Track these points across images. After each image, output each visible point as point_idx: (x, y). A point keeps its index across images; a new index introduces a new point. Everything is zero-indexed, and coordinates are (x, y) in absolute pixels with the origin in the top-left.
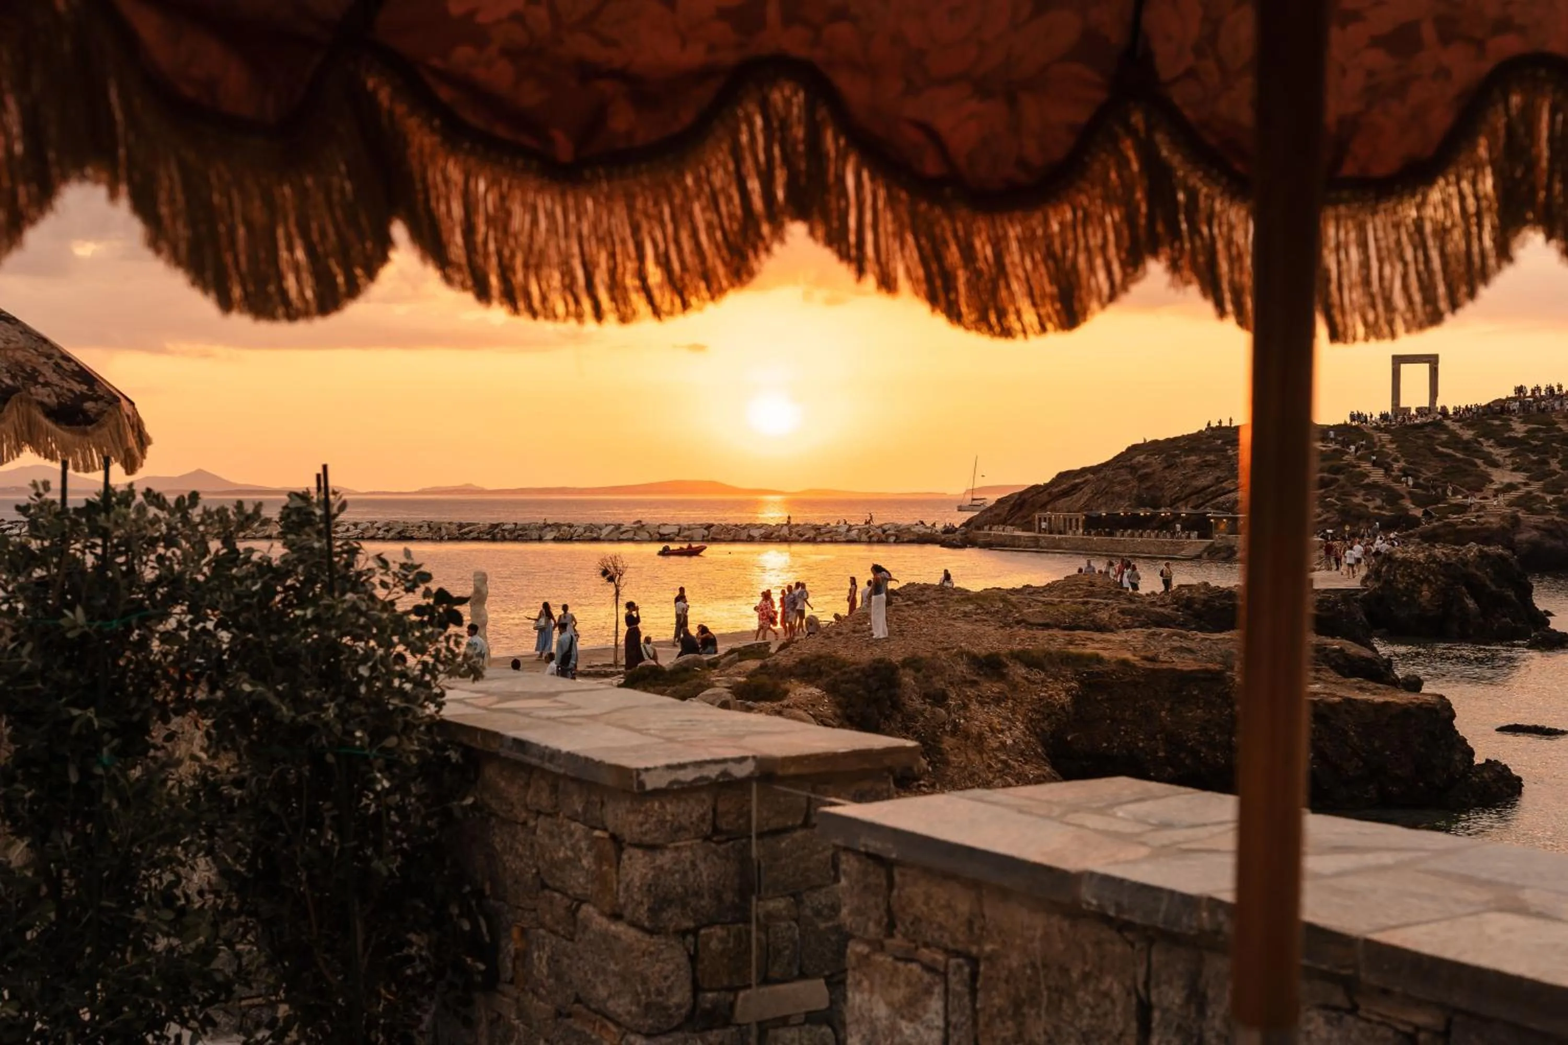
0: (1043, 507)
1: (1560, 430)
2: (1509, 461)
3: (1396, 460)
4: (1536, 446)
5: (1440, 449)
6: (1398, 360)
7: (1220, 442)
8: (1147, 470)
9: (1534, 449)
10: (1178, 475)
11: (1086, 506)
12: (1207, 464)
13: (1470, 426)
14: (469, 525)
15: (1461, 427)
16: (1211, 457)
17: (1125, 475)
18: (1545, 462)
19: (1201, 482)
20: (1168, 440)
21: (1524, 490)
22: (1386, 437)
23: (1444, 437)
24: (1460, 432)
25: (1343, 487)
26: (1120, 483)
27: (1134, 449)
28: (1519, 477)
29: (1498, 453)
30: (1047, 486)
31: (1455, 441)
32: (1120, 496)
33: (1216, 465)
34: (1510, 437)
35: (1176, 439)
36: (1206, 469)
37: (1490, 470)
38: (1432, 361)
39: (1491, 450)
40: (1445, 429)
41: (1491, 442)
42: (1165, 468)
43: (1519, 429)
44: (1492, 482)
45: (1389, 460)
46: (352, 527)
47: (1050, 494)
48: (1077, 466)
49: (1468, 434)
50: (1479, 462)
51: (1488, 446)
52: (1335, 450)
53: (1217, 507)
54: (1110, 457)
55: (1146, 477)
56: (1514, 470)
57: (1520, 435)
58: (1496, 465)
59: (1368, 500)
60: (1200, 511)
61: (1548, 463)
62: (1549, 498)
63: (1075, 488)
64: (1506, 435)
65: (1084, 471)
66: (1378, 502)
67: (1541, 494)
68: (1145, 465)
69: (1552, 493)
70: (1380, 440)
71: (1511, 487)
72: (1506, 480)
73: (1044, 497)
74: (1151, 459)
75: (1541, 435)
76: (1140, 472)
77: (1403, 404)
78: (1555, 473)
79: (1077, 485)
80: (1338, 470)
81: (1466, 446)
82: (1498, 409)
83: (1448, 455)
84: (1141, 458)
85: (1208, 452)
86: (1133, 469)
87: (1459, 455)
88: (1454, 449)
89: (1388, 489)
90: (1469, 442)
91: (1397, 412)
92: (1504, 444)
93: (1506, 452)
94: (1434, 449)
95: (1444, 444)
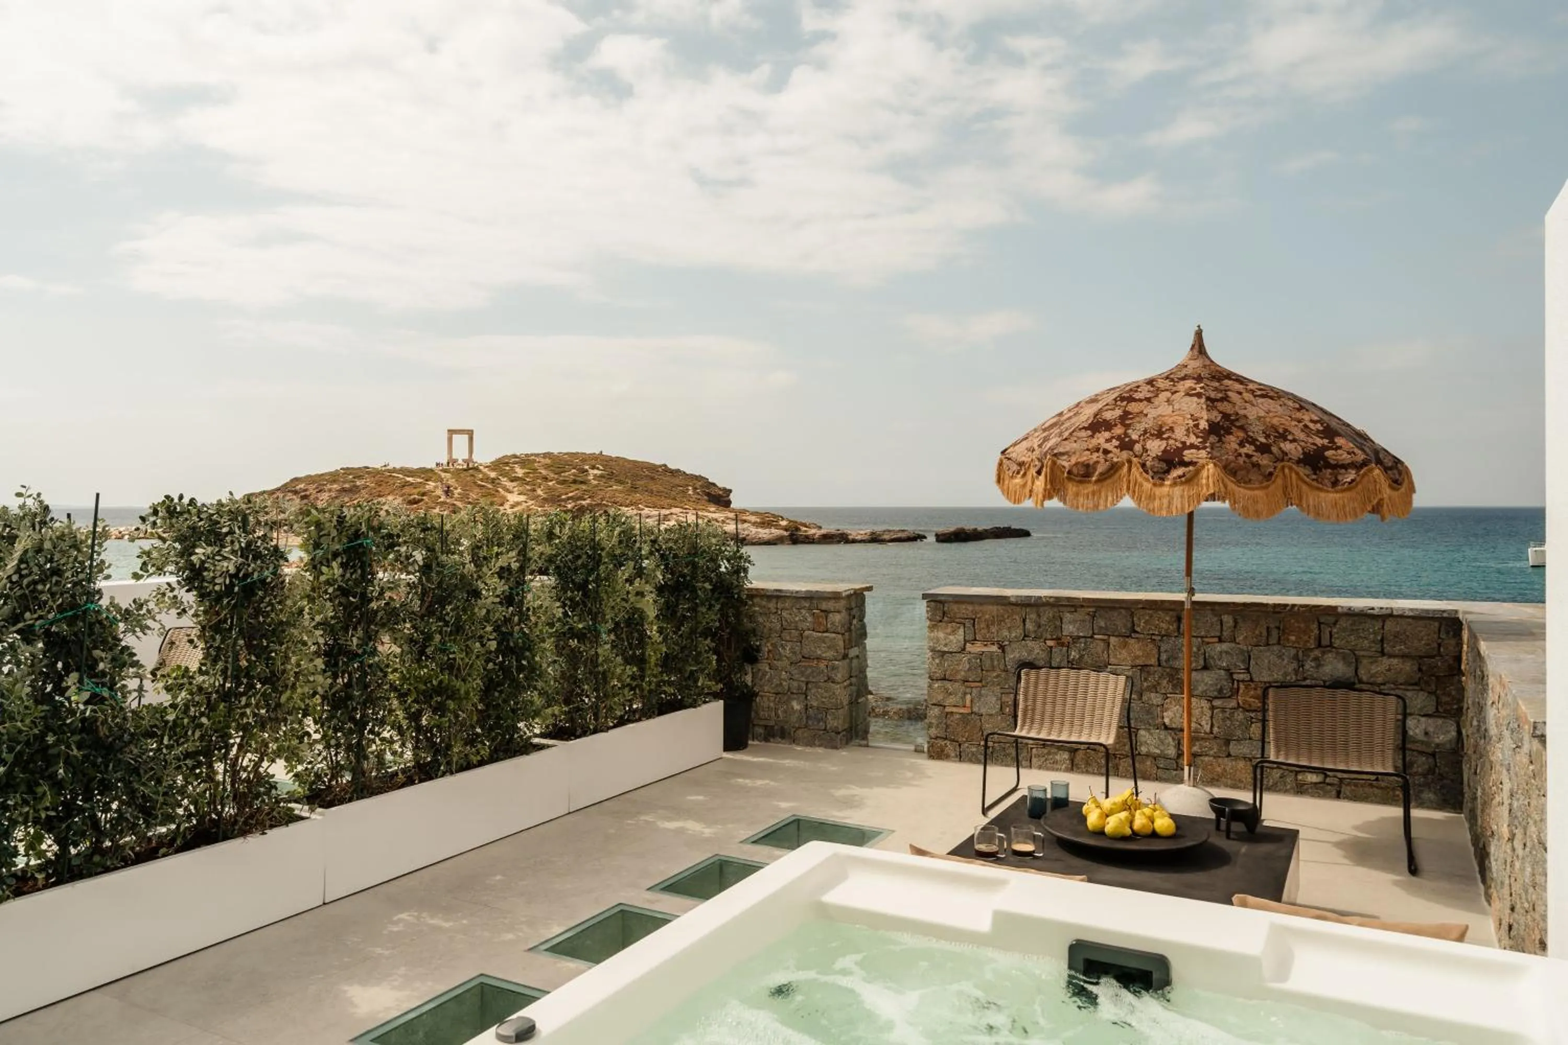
1: (540, 473)
2: (516, 489)
3: (456, 488)
5: (480, 482)
6: (451, 432)
9: (528, 483)
13: (493, 470)
15: (489, 471)
16: (347, 486)
17: (291, 495)
18: (534, 490)
20: (318, 475)
21: (525, 505)
22: (448, 475)
23: (481, 476)
24: (489, 473)
27: (296, 480)
28: (522, 498)
29: (509, 485)
30: (241, 501)
31: (486, 479)
34: (515, 477)
35: (322, 475)
37: (506, 494)
38: (470, 433)
39: (506, 483)
40: (481, 471)
41: (506, 479)
42: (318, 491)
43: (520, 472)
44: (508, 500)
49: (493, 475)
50: (500, 490)
51: (504, 481)
52: (421, 482)
54: (278, 485)
56: (519, 494)
57: (521, 475)
58: (509, 491)
64: (513, 475)
68: (306, 490)
71: (518, 503)
72: (516, 500)
74: (308, 486)
75: (531, 475)
76: (300, 494)
77: (454, 457)
78: (540, 496)
81: (493, 481)
82: (508, 461)
83: (483, 486)
84: (302, 486)
85: (344, 482)
86: (296, 492)
87: (490, 486)
88: (487, 483)
90: (493, 479)
91: (452, 461)
92: (512, 480)
93: (514, 484)
94: (475, 483)
95: (482, 480)
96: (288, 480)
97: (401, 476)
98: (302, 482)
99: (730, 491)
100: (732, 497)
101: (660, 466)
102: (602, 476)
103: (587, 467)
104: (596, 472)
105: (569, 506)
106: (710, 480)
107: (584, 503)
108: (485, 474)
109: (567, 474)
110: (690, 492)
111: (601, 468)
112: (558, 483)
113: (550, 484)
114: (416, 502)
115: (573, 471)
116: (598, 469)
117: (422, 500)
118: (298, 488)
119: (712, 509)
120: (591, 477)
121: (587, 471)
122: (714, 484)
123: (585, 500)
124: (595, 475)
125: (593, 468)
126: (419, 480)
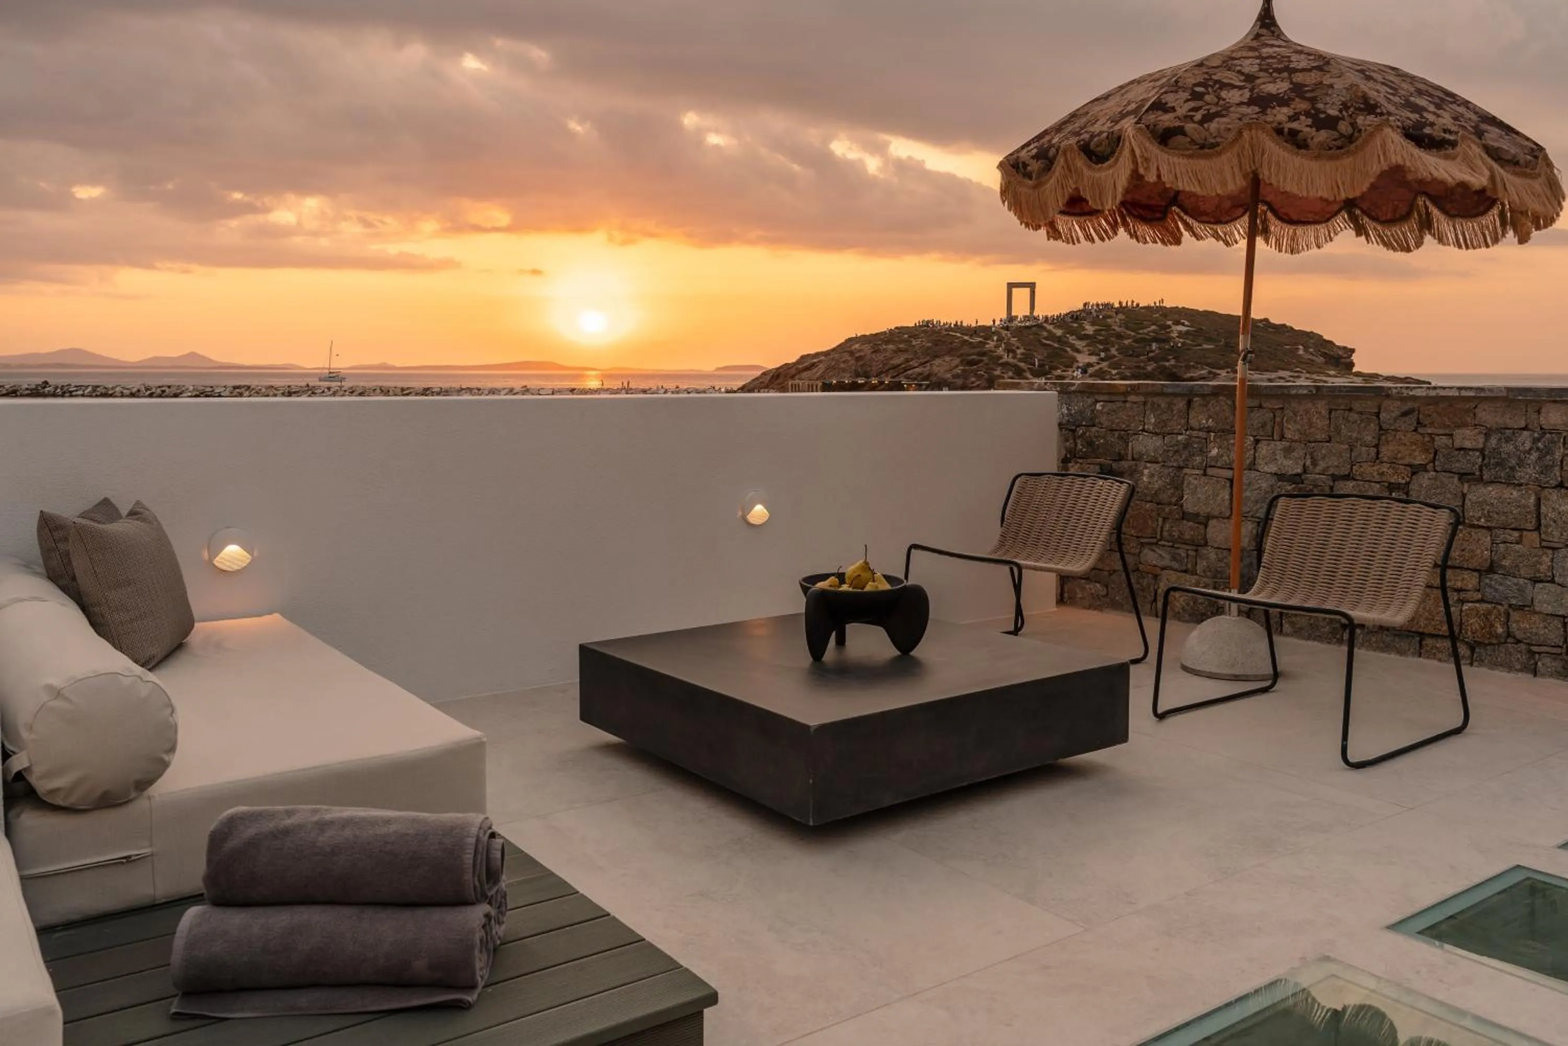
0: (793, 377)
1: (1114, 330)
2: (1085, 349)
3: (1018, 348)
4: (1100, 340)
5: (1044, 341)
6: (1011, 286)
7: (906, 336)
8: (861, 354)
9: (1101, 342)
10: (881, 357)
11: (821, 377)
12: (900, 350)
13: (1059, 327)
14: (408, 388)
15: (1054, 328)
16: (901, 346)
17: (846, 356)
18: (1106, 350)
19: (896, 361)
20: (872, 335)
21: (1097, 367)
22: (1008, 333)
23: (1045, 334)
24: (1055, 331)
25: (987, 364)
26: (844, 362)
27: (850, 340)
28: (1094, 359)
29: (1079, 344)
30: (794, 364)
31: (1051, 336)
32: (844, 370)
33: (906, 351)
34: (1085, 335)
35: (877, 334)
36: (900, 353)
37: (1076, 354)
38: (1032, 286)
39: (1074, 342)
40: (1045, 328)
41: (1074, 337)
42: (873, 352)
43: (1090, 329)
44: (1077, 361)
45: (1014, 348)
46: (326, 390)
47: (797, 369)
48: (813, 352)
49: (1059, 332)
50: (1068, 349)
51: (1072, 339)
52: (981, 342)
53: (907, 377)
54: (834, 345)
55: (858, 359)
56: (1090, 355)
57: (1091, 333)
58: (1078, 351)
59: (1003, 373)
60: (897, 379)
61: (1110, 351)
62: (1114, 372)
63: (813, 365)
64: (1083, 333)
65: (817, 355)
66: (1010, 374)
67: (1110, 370)
68: (860, 351)
69: (1114, 369)
70: (1006, 335)
71: (1090, 365)
72: (1087, 361)
73: (793, 371)
74: (863, 347)
75: (1103, 333)
76: (858, 355)
77: (1014, 314)
78: (1114, 356)
79: (815, 363)
80: (984, 354)
81: (1059, 340)
82: (1075, 317)
83: (1049, 345)
84: (857, 346)
85: (899, 342)
86: (852, 353)
87: (1056, 345)
88: (1053, 341)
89: (1015, 366)
90: (1060, 337)
91: (1011, 319)
92: (1081, 338)
93: (1083, 343)
94: (1040, 341)
95: (1046, 338)
96: (843, 341)
97: (959, 335)
98: (857, 343)
99: (1353, 351)
100: (1355, 358)
101: (1261, 321)
102: (1187, 333)
103: (1169, 323)
104: (1180, 328)
105: (1149, 368)
106: (1326, 337)
107: (1167, 364)
108: (1049, 332)
109: (1145, 331)
110: (1301, 352)
111: (1186, 323)
112: (1136, 341)
113: (1126, 342)
114: (972, 363)
115: (1153, 327)
116: (1183, 324)
117: (981, 361)
118: (853, 348)
119: (1332, 373)
120: (1174, 335)
121: (1169, 327)
122: (1331, 342)
123: (1168, 361)
124: (1180, 332)
125: (1177, 323)
126: (980, 339)
